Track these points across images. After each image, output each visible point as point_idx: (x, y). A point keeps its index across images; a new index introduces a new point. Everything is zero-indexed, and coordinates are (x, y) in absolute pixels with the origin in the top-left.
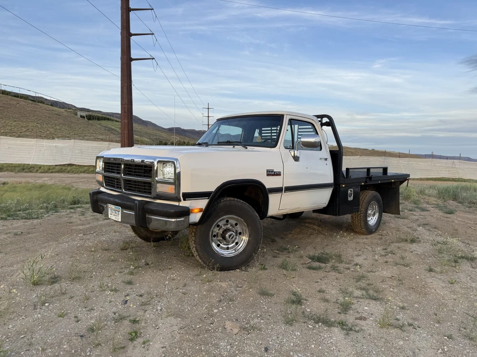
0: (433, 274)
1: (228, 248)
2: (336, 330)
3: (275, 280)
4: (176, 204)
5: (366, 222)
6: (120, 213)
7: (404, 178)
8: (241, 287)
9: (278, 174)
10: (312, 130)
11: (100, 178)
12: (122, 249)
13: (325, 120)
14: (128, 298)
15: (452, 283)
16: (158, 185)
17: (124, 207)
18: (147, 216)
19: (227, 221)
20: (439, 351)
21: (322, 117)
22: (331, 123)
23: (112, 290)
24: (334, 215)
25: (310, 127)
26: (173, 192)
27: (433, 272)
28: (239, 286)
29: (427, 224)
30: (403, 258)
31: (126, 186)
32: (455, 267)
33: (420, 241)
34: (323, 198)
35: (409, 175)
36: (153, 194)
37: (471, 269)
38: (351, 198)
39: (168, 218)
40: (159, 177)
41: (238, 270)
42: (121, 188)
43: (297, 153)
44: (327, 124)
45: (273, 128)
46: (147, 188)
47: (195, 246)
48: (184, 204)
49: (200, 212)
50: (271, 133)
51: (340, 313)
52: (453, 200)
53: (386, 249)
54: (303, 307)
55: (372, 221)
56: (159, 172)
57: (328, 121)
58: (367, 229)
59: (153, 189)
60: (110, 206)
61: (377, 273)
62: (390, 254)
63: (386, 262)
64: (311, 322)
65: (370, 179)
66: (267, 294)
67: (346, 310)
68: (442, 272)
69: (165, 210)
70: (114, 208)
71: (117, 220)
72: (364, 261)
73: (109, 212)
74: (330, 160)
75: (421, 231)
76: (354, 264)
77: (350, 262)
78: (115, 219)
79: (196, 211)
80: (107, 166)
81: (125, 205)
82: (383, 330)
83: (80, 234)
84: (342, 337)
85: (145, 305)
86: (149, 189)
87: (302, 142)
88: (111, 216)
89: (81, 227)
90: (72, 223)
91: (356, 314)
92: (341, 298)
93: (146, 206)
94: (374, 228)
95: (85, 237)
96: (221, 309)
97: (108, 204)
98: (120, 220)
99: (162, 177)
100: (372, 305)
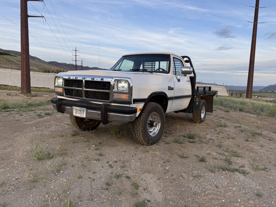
0: (249, 142)
1: (151, 132)
2: (237, 173)
3: (180, 149)
4: (128, 106)
5: (201, 117)
6: (85, 112)
7: (215, 93)
8: (167, 154)
9: (172, 89)
10: (180, 65)
11: (60, 90)
12: (73, 136)
13: (186, 59)
15: (262, 147)
16: (115, 94)
17: (88, 108)
18: (108, 113)
19: (152, 116)
21: (183, 57)
22: (189, 61)
24: (189, 113)
25: (179, 63)
26: (127, 98)
28: (165, 154)
29: (223, 118)
30: (228, 135)
31: (86, 95)
33: (228, 126)
34: (185, 103)
35: (217, 92)
36: (110, 100)
37: (263, 139)
38: (197, 104)
39: (126, 115)
40: (115, 90)
42: (82, 97)
43: (178, 77)
44: (186, 61)
45: (153, 63)
46: (106, 96)
48: (133, 106)
49: (140, 111)
50: (152, 66)
51: (229, 165)
52: (220, 106)
53: (216, 131)
54: (208, 163)
55: (203, 116)
56: (116, 86)
57: (188, 59)
58: (200, 120)
59: (110, 98)
60: (75, 107)
61: (224, 143)
62: (221, 133)
63: (223, 137)
64: (221, 170)
65: (205, 93)
66: (184, 157)
67: (230, 163)
68: (252, 141)
69: (124, 109)
70: (79, 109)
71: (82, 116)
72: (212, 137)
73: (74, 111)
74: (190, 82)
75: (223, 121)
76: (208, 139)
77: (206, 138)
78: (80, 116)
79: (138, 110)
80: (67, 82)
81: (89, 107)
82: (257, 172)
83: (33, 127)
84: (244, 177)
85: (124, 167)
86: (108, 97)
87: (183, 71)
88: (76, 114)
89: (29, 123)
90: (19, 121)
91: (237, 165)
92: (221, 157)
93: (108, 107)
94: (203, 120)
95: (38, 129)
96: (169, 167)
97: (73, 107)
98: (85, 116)
99: (117, 89)
100: (239, 160)
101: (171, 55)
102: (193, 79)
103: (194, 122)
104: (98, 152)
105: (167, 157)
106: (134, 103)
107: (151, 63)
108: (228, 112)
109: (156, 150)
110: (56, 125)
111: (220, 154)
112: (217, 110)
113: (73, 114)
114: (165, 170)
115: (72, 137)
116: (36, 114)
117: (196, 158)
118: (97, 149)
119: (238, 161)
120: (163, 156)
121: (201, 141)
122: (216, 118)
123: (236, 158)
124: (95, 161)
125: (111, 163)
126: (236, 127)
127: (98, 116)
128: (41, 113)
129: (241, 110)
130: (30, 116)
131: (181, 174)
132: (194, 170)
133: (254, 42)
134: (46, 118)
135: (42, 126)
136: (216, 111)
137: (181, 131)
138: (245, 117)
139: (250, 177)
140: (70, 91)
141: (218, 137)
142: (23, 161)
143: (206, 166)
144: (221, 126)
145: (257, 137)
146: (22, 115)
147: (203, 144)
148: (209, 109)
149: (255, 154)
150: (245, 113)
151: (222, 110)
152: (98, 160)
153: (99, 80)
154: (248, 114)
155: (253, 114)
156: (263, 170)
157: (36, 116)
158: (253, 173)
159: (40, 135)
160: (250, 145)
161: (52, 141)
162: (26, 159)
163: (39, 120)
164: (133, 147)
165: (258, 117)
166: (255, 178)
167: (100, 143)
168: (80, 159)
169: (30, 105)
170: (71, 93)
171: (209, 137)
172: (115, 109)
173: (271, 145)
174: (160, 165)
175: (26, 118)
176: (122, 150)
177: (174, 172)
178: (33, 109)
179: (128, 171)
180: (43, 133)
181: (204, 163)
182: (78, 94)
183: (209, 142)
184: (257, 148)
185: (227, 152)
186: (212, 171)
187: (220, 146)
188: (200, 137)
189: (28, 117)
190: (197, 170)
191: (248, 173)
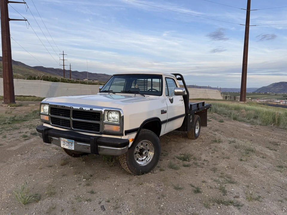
0: (243, 162)
1: (142, 160)
2: (232, 207)
3: (175, 177)
4: (119, 137)
5: (195, 132)
6: (73, 144)
8: (161, 186)
9: (165, 112)
10: (172, 82)
11: (46, 118)
12: (62, 165)
13: (178, 77)
14: (102, 204)
15: (256, 167)
16: (105, 126)
17: (76, 140)
18: (99, 146)
19: (142, 144)
20: (284, 211)
21: (176, 75)
22: (181, 78)
23: (87, 201)
25: (172, 80)
26: (119, 130)
27: (243, 161)
28: (160, 185)
29: (217, 130)
30: (223, 153)
31: (74, 125)
32: (250, 156)
33: (222, 141)
34: (179, 123)
35: (211, 105)
36: (101, 131)
37: (257, 157)
38: (191, 121)
40: (106, 120)
41: (150, 173)
42: (70, 126)
43: (171, 98)
44: (178, 79)
46: (96, 128)
47: (126, 162)
49: (132, 141)
50: (144, 83)
51: (223, 195)
52: (215, 113)
53: (211, 148)
54: (203, 194)
55: (197, 131)
56: (106, 117)
57: (180, 77)
58: (195, 136)
59: (101, 128)
60: (62, 139)
61: (219, 165)
62: (215, 152)
63: (217, 157)
64: (216, 204)
65: (198, 109)
66: (180, 189)
67: (225, 192)
68: (246, 160)
69: (115, 143)
70: (67, 140)
71: (70, 149)
72: (207, 158)
73: (62, 143)
74: (183, 101)
75: (218, 135)
76: (203, 159)
77: (200, 159)
78: (68, 148)
79: (130, 141)
80: (54, 110)
81: (78, 139)
82: (251, 202)
83: (17, 154)
84: (238, 211)
85: (117, 208)
86: (98, 128)
87: (175, 92)
88: (64, 146)
89: (13, 148)
90: (2, 145)
91: (231, 194)
92: (216, 185)
93: (98, 140)
94: (197, 135)
95: (23, 156)
96: (163, 203)
97: (60, 138)
98: (73, 149)
99: (107, 120)
100: (234, 187)
101: (163, 76)
102: (186, 97)
103: (189, 138)
104: (89, 188)
105: (162, 190)
106: (126, 135)
107: (143, 80)
108: (222, 122)
109: (151, 182)
110: (43, 151)
111: (215, 181)
112: (211, 119)
113: (61, 146)
114: (159, 208)
115: (61, 167)
116: (22, 134)
117: (191, 188)
118: (88, 185)
119: (233, 189)
120: (158, 188)
121: (196, 164)
122: (211, 131)
123: (230, 185)
124: (86, 202)
125: (103, 203)
126: (230, 142)
127: (88, 148)
128: (26, 133)
129: (235, 119)
130: (15, 138)
131: (176, 213)
132: (189, 206)
133: (246, 45)
134: (32, 140)
135: (28, 152)
136: (211, 121)
137: (175, 151)
138: (239, 128)
139: (244, 210)
140: (57, 120)
141: (212, 157)
142: (7, 207)
143: (200, 199)
144: (215, 141)
145: (251, 155)
146: (5, 137)
147: (198, 168)
148: (204, 123)
149: (249, 178)
150: (239, 123)
151: (216, 119)
152: (90, 200)
153: (88, 109)
154: (242, 124)
155: (247, 123)
156: (256, 200)
157: (21, 137)
158: (247, 204)
159: (26, 166)
160: (244, 166)
161: (39, 174)
162: (11, 203)
163: (24, 143)
164: (126, 179)
165: (251, 127)
166: (249, 212)
167: (91, 176)
168: (70, 199)
169: (14, 120)
170: (58, 122)
171: (203, 157)
172: (106, 142)
173: (264, 165)
174: (154, 202)
175: (10, 141)
176: (114, 184)
177: (169, 211)
178: (18, 125)
179: (121, 213)
180: (29, 163)
181: (198, 194)
182: (65, 124)
183: (204, 164)
184: (250, 170)
185: (221, 177)
186: (207, 207)
187: (214, 170)
188: (195, 159)
189: (12, 140)
190: (192, 207)
191: (242, 206)
